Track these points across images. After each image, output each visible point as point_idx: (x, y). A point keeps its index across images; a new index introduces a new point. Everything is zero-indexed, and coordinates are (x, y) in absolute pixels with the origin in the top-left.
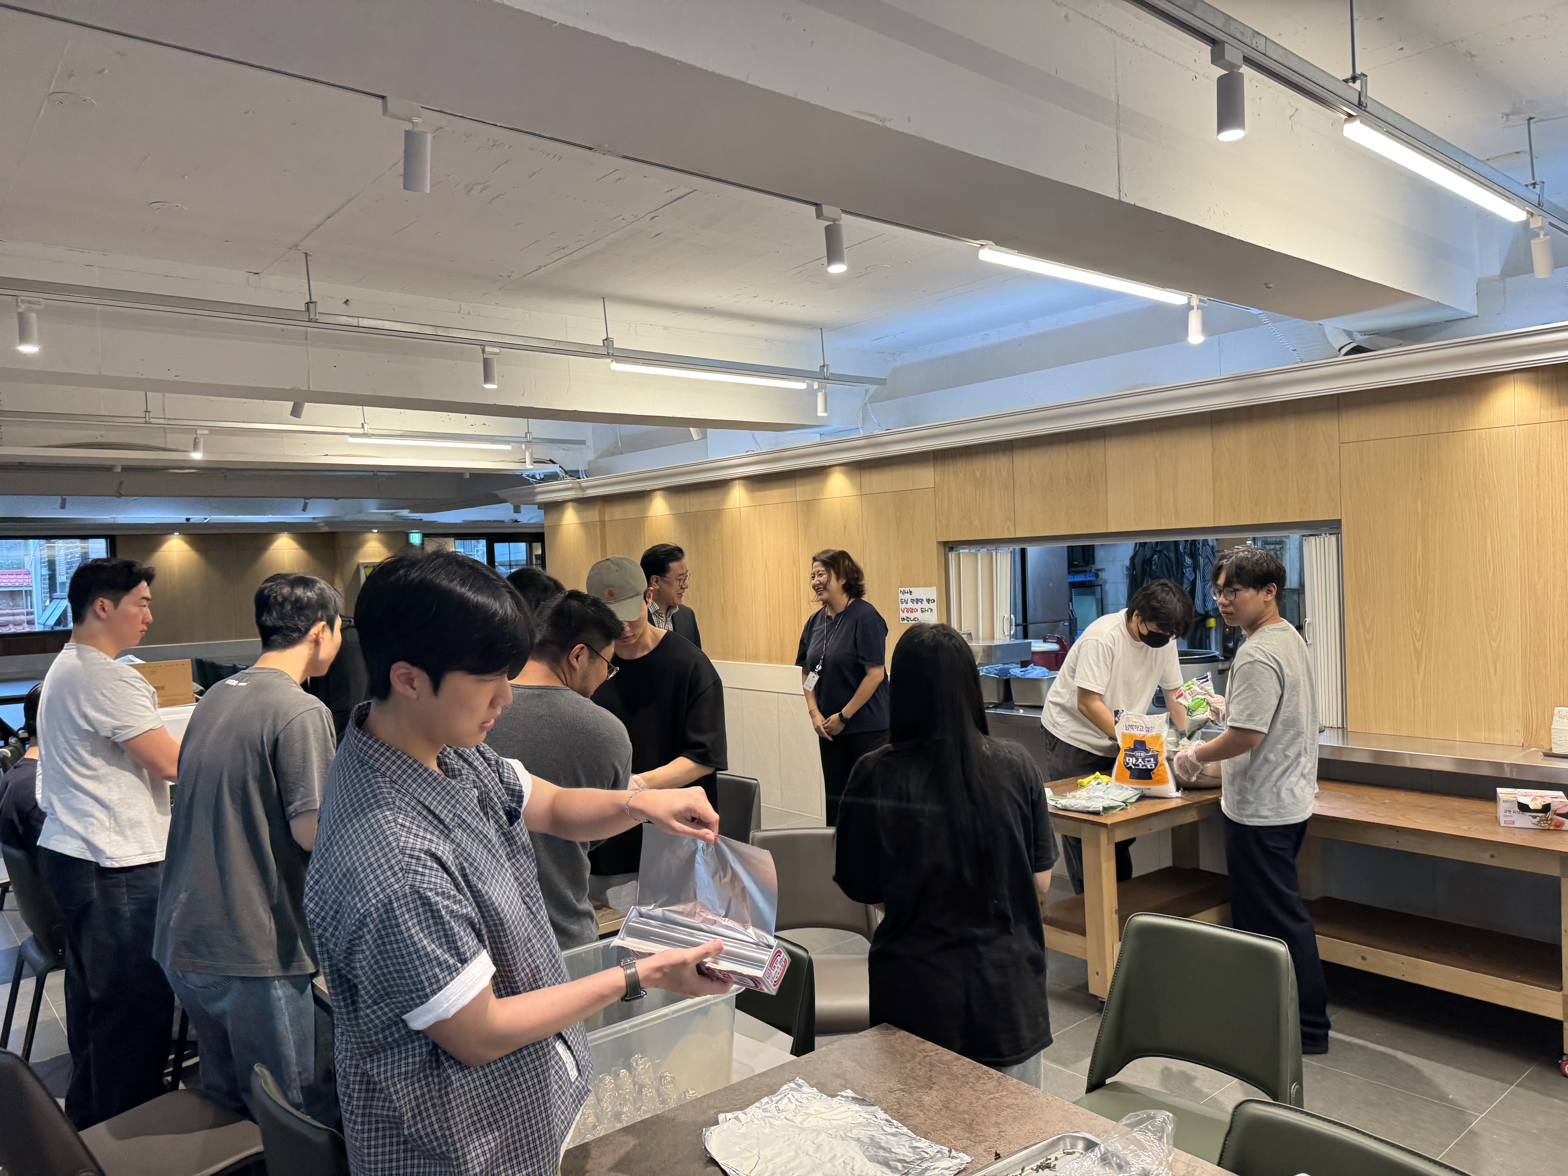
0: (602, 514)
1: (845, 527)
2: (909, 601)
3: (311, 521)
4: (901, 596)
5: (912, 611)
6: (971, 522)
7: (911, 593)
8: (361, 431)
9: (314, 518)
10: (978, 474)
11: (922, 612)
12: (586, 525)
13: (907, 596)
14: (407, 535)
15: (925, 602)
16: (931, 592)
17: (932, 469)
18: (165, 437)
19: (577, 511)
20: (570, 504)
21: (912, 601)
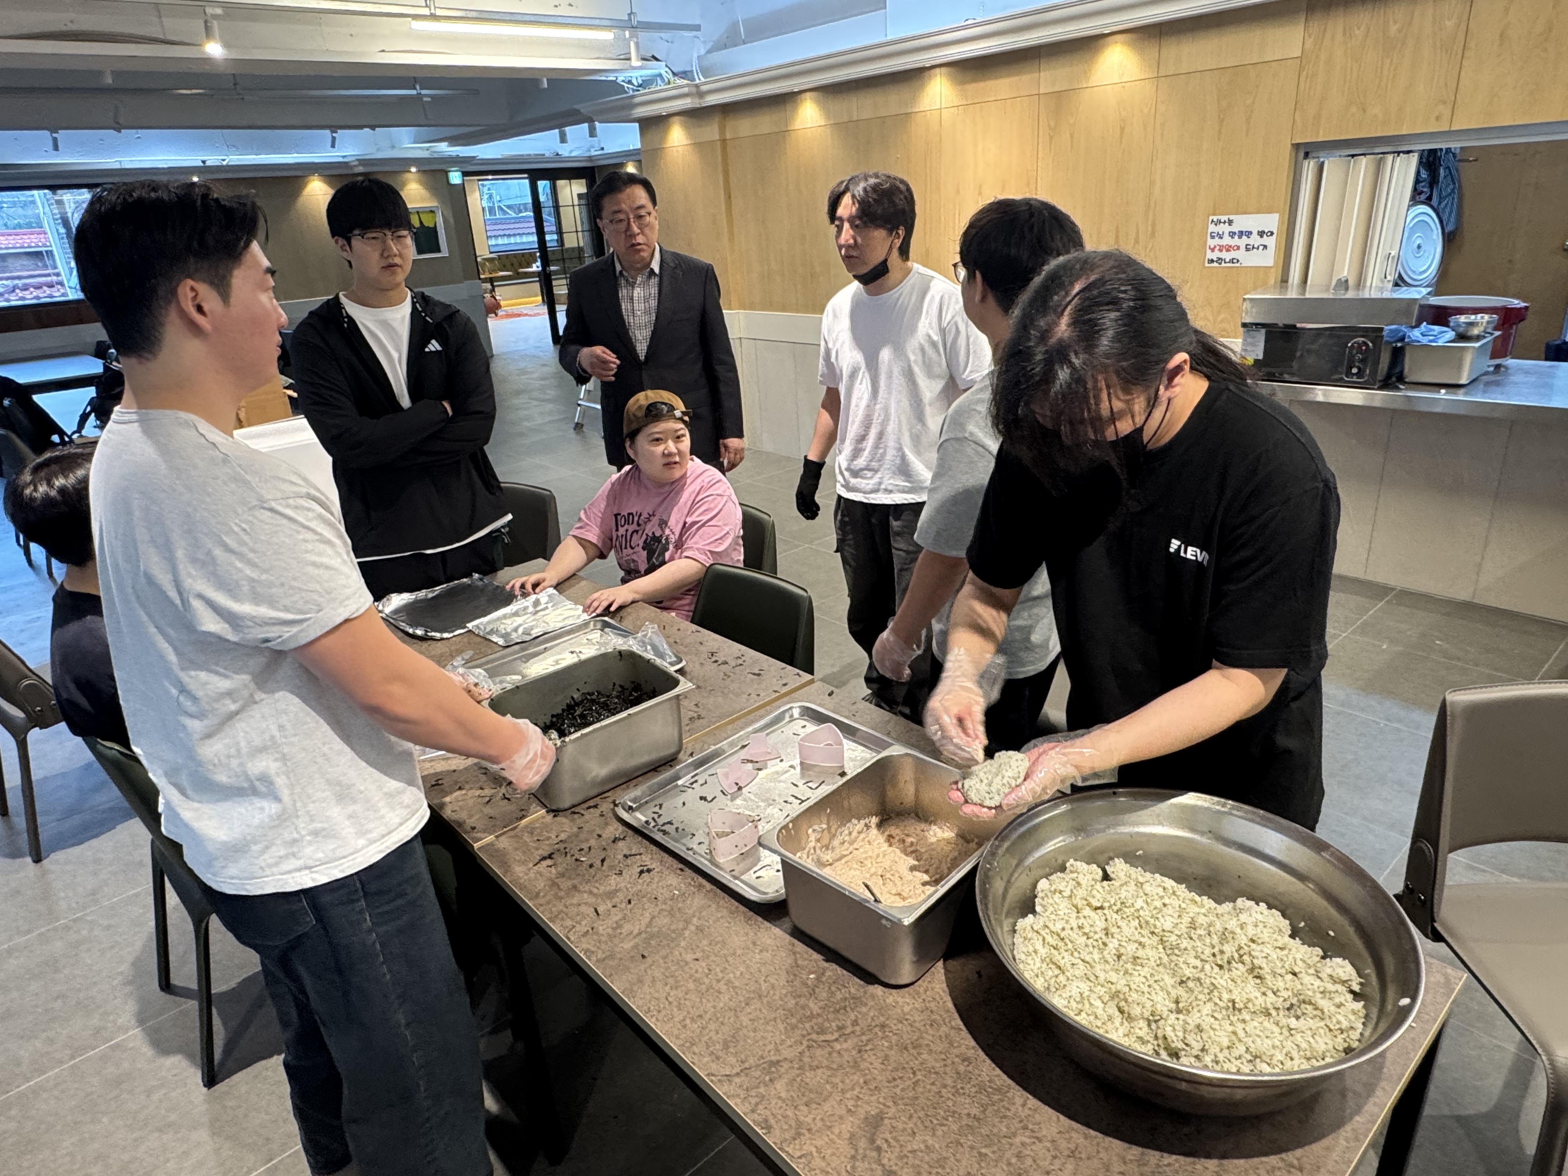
0: (722, 129)
1: (1122, 129)
2: (1226, 235)
3: (341, 160)
4: (1212, 228)
5: (1229, 249)
6: (1364, 111)
7: (1230, 222)
8: (426, 12)
9: (344, 157)
10: (1393, 29)
11: (1247, 250)
12: (699, 146)
13: (1225, 229)
14: (446, 173)
15: (1255, 235)
16: (1272, 221)
17: (1301, 27)
18: (161, 22)
19: (687, 127)
20: (676, 119)
21: (1232, 234)
